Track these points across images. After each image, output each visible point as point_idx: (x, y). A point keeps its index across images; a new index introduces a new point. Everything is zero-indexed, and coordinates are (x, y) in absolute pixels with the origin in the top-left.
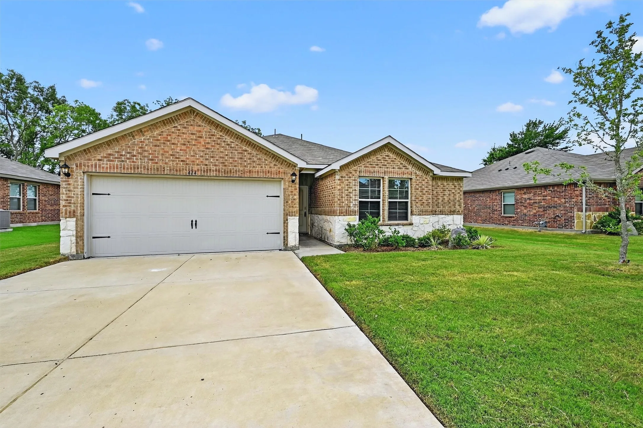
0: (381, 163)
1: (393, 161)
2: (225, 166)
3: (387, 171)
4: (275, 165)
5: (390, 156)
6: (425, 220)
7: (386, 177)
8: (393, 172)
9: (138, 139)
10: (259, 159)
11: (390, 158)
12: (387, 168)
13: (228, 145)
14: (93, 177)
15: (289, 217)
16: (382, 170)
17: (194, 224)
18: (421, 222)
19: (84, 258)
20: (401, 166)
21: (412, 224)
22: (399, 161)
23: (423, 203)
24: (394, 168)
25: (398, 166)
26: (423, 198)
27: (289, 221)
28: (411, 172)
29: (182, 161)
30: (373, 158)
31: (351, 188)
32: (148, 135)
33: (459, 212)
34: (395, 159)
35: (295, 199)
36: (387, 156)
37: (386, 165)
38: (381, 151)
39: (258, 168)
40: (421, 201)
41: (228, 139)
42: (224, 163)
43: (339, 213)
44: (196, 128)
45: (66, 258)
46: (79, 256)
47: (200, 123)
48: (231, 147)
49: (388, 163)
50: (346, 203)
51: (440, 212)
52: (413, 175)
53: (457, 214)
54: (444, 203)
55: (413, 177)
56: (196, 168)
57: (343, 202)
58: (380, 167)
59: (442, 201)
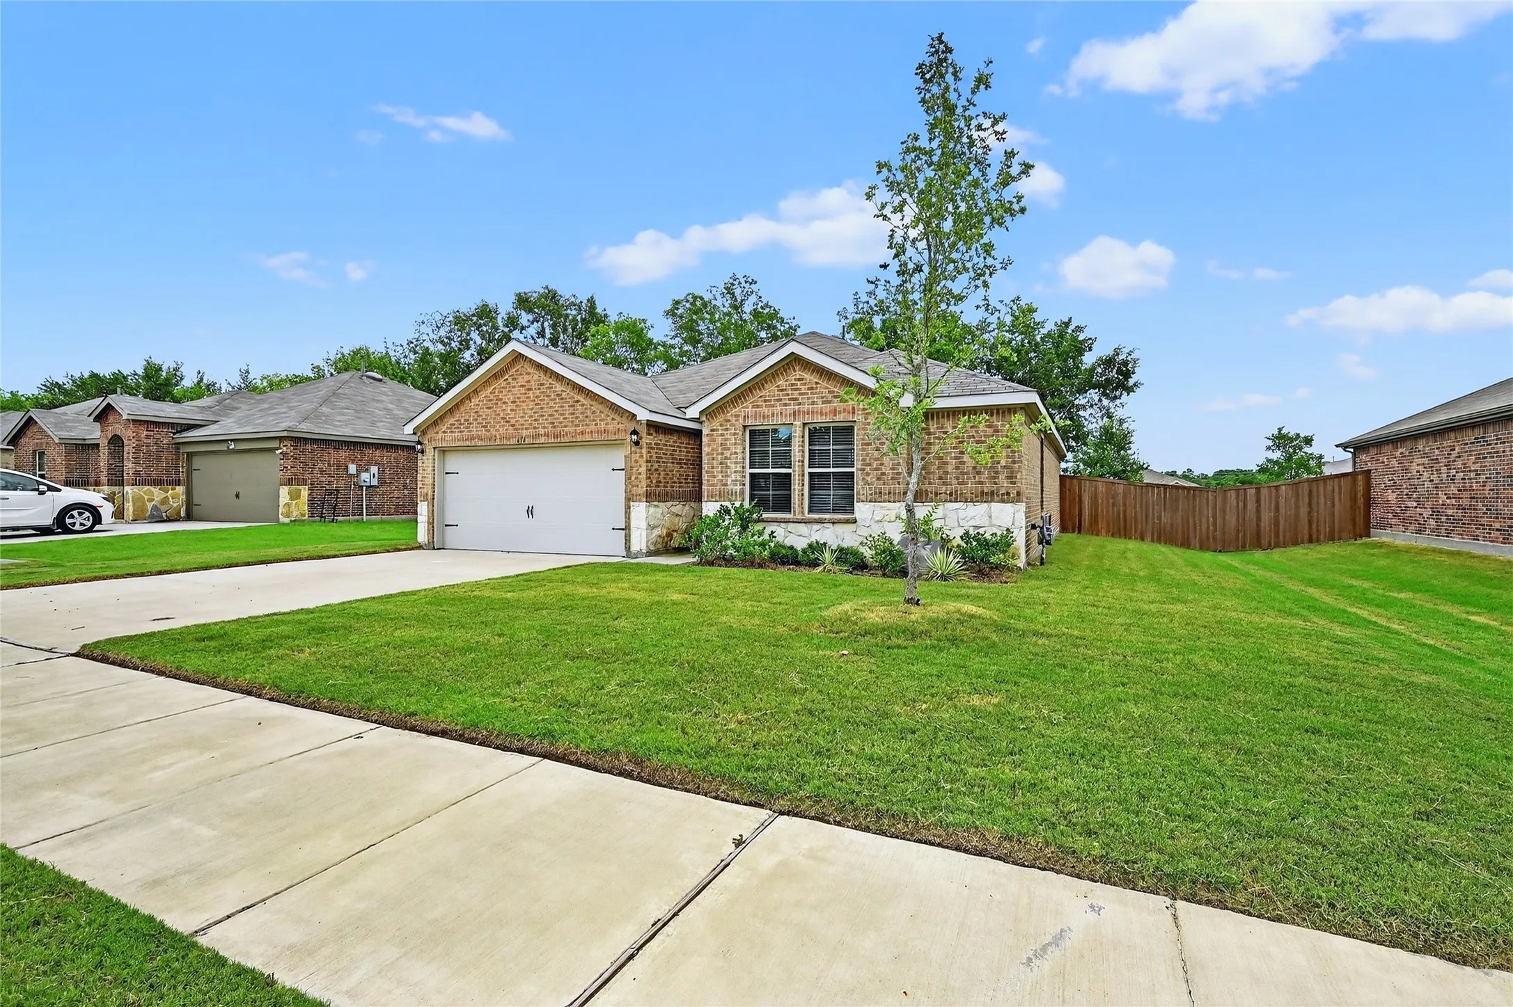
0: (788, 395)
1: (812, 388)
2: (554, 427)
3: (799, 411)
4: (613, 419)
5: (806, 379)
6: (887, 512)
7: (798, 423)
8: (813, 412)
9: (475, 401)
10: (594, 412)
11: (805, 384)
12: (800, 404)
13: (558, 395)
14: (447, 453)
15: (632, 503)
16: (790, 409)
17: (530, 511)
18: (876, 518)
19: (434, 549)
20: (830, 397)
21: (855, 521)
22: (825, 386)
23: (883, 474)
24: (813, 403)
25: (822, 397)
26: (882, 464)
27: (632, 509)
28: (853, 408)
29: (513, 425)
30: (771, 390)
31: (729, 449)
32: (483, 394)
33: (1008, 494)
34: (817, 383)
35: (640, 474)
36: (799, 380)
37: (796, 399)
38: (785, 371)
39: (592, 427)
40: (876, 469)
41: (558, 387)
42: (553, 423)
43: (708, 496)
44: (526, 378)
45: (420, 547)
46: (431, 546)
47: (529, 370)
48: (562, 399)
49: (800, 394)
50: (720, 477)
51: (951, 494)
52: (858, 414)
53: (1003, 501)
54: (963, 474)
55: (859, 418)
56: (525, 433)
57: (714, 477)
58: (785, 405)
59: (957, 468)
